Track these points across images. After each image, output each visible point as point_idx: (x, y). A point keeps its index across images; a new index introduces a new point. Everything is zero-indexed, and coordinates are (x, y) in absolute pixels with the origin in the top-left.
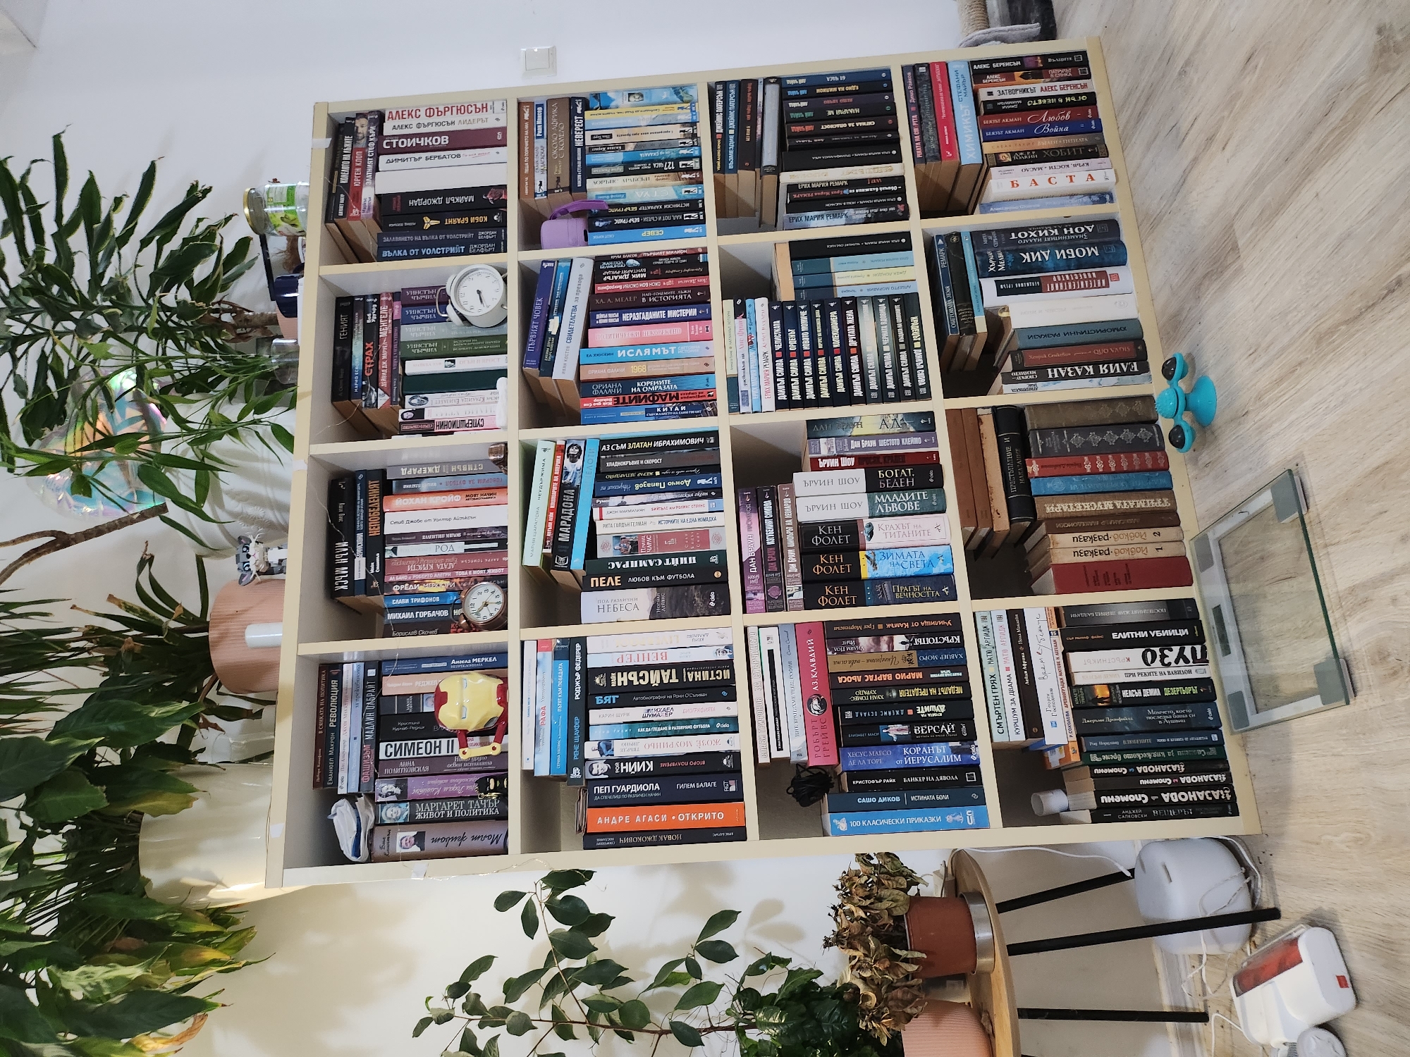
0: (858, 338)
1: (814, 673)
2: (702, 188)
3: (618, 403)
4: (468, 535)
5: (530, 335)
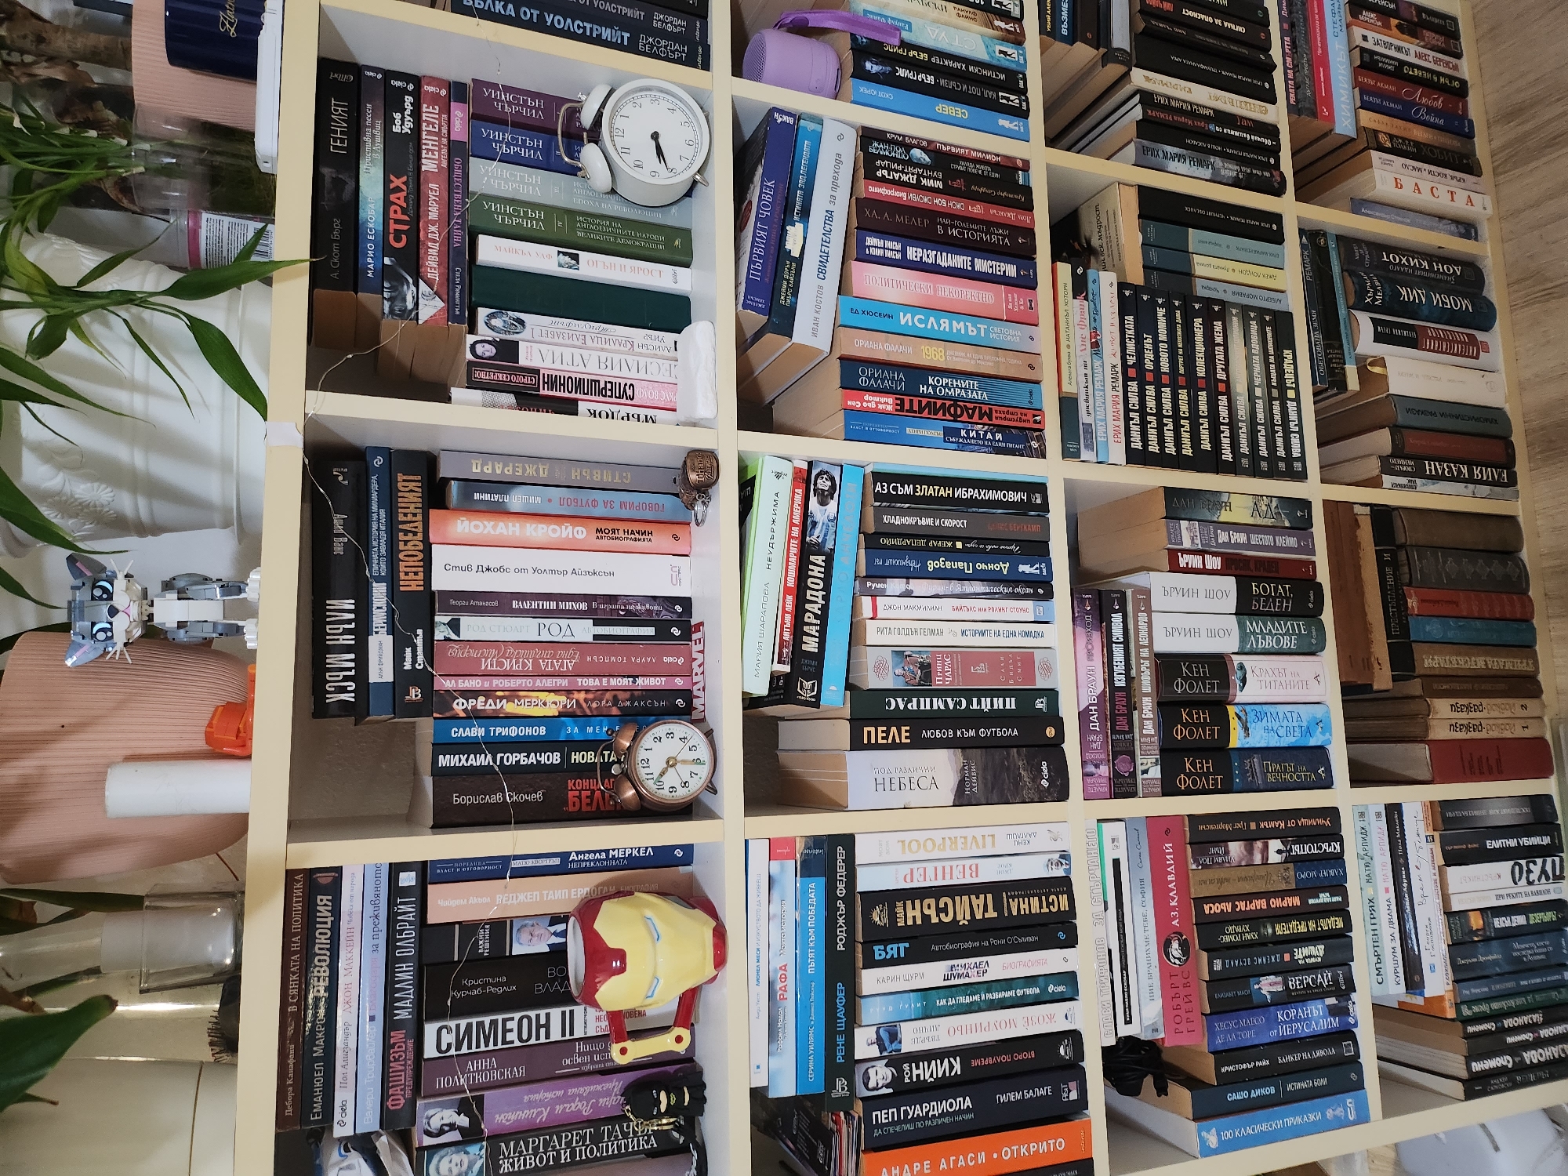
0: (1226, 370)
1: (1173, 899)
2: (1024, 55)
3: (902, 410)
4: (601, 607)
5: (752, 247)
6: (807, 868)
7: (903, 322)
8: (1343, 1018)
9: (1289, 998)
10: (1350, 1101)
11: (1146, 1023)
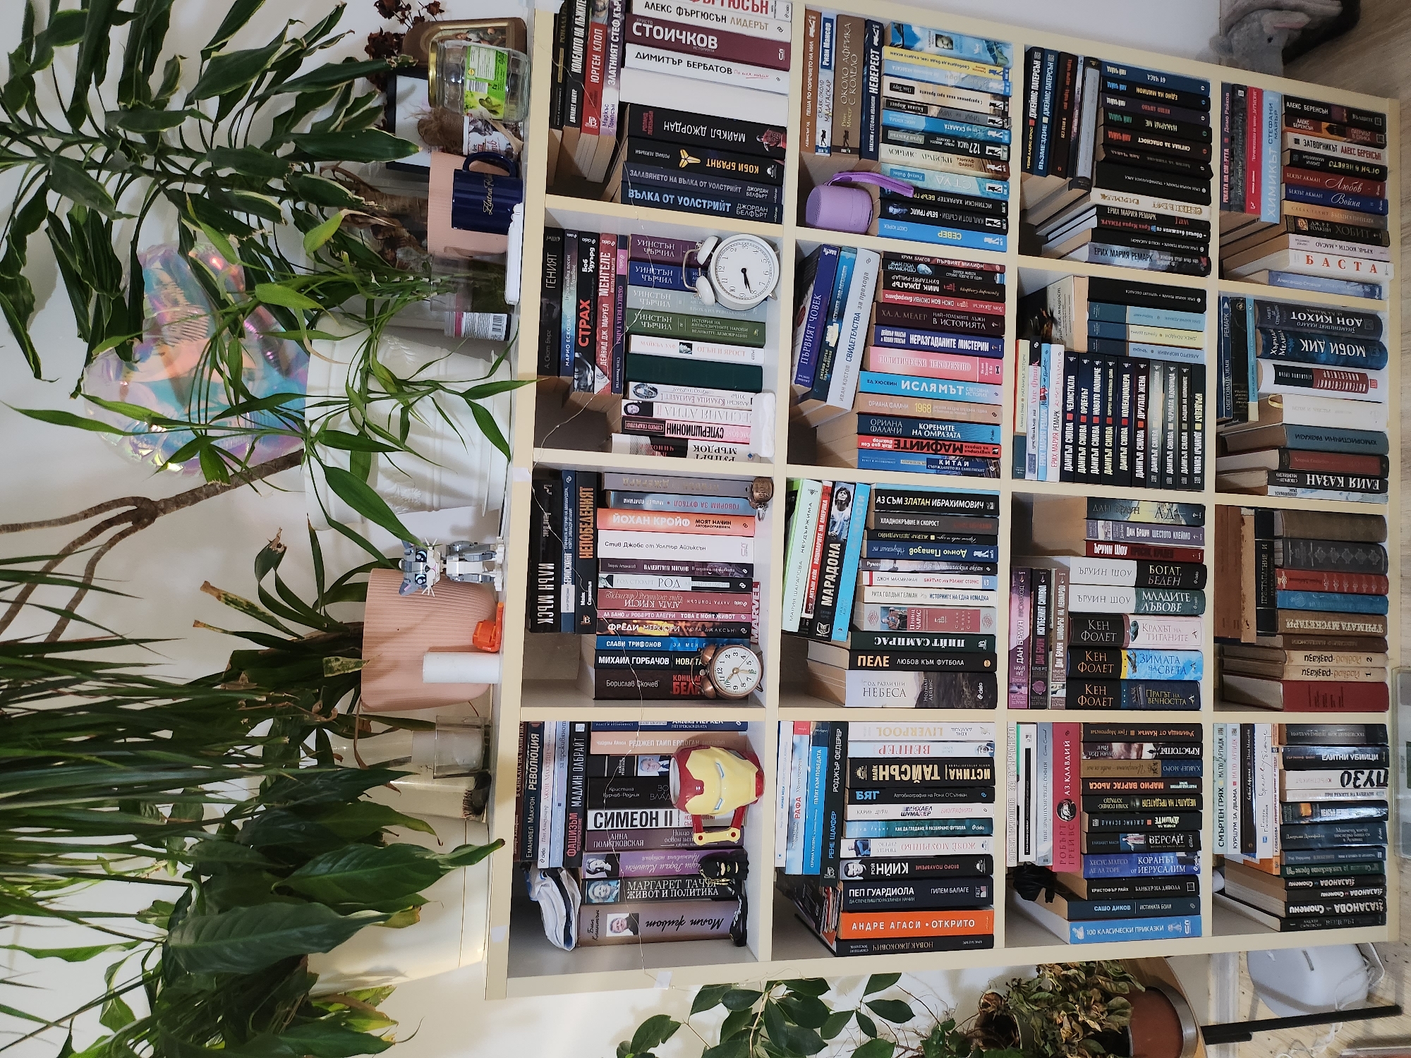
0: (1146, 412)
1: (1067, 777)
2: (1008, 189)
3: (899, 447)
4: (698, 569)
5: (804, 341)
6: (817, 741)
7: (903, 387)
8: (1190, 867)
9: (1147, 850)
10: (1187, 921)
11: (1039, 855)
